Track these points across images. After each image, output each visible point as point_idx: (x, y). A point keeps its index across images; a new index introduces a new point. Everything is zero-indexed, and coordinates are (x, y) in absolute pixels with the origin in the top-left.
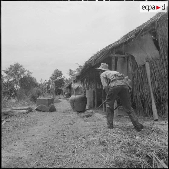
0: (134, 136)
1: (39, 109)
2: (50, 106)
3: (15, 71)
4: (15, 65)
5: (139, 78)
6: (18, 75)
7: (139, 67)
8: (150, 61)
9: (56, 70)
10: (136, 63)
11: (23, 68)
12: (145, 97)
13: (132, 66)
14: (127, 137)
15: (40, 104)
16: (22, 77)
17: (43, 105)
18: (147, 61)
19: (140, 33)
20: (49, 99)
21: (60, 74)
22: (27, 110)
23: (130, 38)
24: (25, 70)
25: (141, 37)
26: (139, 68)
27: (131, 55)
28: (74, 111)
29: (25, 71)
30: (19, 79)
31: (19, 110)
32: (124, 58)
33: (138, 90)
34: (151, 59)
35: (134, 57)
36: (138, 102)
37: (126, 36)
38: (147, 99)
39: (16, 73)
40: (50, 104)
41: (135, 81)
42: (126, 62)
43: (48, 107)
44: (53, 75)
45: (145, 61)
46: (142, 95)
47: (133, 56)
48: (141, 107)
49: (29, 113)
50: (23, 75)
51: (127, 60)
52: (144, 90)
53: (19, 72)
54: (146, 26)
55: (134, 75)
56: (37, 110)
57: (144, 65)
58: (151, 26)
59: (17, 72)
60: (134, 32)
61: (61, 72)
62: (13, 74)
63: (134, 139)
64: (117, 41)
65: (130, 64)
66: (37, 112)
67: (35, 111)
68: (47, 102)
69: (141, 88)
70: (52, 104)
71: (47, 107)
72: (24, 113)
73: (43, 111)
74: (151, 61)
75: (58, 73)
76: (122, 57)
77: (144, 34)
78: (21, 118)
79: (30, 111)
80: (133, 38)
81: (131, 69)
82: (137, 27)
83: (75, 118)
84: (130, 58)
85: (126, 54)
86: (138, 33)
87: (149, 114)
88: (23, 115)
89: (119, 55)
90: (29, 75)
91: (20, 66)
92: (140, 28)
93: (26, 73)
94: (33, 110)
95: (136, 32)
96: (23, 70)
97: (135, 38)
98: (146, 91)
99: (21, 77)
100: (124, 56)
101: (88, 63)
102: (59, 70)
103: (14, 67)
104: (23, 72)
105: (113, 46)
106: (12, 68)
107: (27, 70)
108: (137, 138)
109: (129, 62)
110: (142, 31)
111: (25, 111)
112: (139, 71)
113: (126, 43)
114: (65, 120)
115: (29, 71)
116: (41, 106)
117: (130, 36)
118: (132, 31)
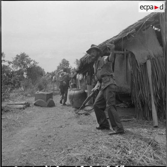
0: (127, 150)
1: (37, 104)
2: (48, 101)
3: (21, 61)
4: (21, 54)
5: (139, 77)
6: (25, 65)
7: (139, 65)
8: (151, 58)
9: (63, 60)
10: (136, 61)
11: (29, 58)
12: (145, 99)
13: (131, 64)
14: (119, 151)
15: (38, 99)
16: (29, 67)
17: (41, 100)
18: (148, 59)
19: (141, 27)
20: (47, 94)
21: (67, 64)
22: (24, 105)
23: (130, 32)
24: (32, 59)
25: (143, 31)
26: (139, 67)
27: (131, 52)
28: (73, 108)
29: (31, 61)
30: (25, 69)
31: (16, 105)
32: (123, 54)
33: (138, 91)
34: (153, 56)
35: (134, 54)
36: (137, 104)
37: (126, 31)
38: (147, 102)
39: (22, 63)
40: (49, 99)
41: (134, 81)
42: (125, 59)
43: (47, 102)
44: (61, 65)
45: (146, 58)
46: (142, 97)
47: (132, 53)
48: (141, 109)
49: (26, 108)
50: (29, 65)
51: (127, 57)
52: (145, 90)
53: (25, 62)
54: (148, 19)
55: (134, 74)
56: (35, 104)
57: (145, 64)
58: (154, 19)
59: (23, 61)
60: (135, 26)
61: (68, 62)
62: (19, 64)
63: (126, 153)
64: (115, 36)
65: (130, 62)
66: (34, 107)
67: (33, 106)
68: (45, 97)
69: (140, 89)
70: (51, 99)
71: (45, 102)
72: (20, 109)
73: (41, 106)
74: (153, 59)
75: (65, 63)
76: (121, 54)
77: (146, 29)
78: (17, 114)
79: (27, 106)
80: (133, 33)
81: (130, 68)
82: (139, 21)
83: (69, 118)
84: (130, 55)
85: (125, 50)
86: (140, 26)
87: (149, 117)
88: (19, 111)
89: (118, 52)
90: (35, 65)
91: (26, 55)
92: (142, 21)
93: (32, 63)
94: (30, 105)
95: (137, 25)
96: (29, 60)
97: (135, 32)
98: (146, 92)
99: (27, 67)
100: (122, 52)
101: (82, 60)
102: (66, 60)
103: (20, 56)
104: (29, 62)
105: (111, 41)
106: (19, 58)
107: (33, 60)
108: (130, 152)
109: (128, 59)
110: (144, 25)
111: (22, 106)
112: (139, 70)
113: (125, 38)
114: (58, 121)
115: (35, 61)
116: (39, 101)
117: (131, 31)
118: (133, 25)
